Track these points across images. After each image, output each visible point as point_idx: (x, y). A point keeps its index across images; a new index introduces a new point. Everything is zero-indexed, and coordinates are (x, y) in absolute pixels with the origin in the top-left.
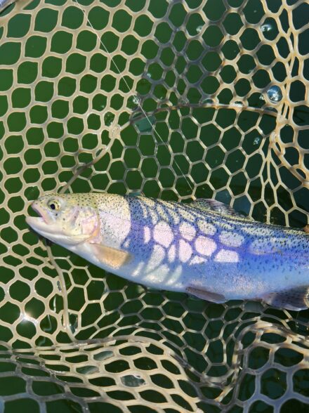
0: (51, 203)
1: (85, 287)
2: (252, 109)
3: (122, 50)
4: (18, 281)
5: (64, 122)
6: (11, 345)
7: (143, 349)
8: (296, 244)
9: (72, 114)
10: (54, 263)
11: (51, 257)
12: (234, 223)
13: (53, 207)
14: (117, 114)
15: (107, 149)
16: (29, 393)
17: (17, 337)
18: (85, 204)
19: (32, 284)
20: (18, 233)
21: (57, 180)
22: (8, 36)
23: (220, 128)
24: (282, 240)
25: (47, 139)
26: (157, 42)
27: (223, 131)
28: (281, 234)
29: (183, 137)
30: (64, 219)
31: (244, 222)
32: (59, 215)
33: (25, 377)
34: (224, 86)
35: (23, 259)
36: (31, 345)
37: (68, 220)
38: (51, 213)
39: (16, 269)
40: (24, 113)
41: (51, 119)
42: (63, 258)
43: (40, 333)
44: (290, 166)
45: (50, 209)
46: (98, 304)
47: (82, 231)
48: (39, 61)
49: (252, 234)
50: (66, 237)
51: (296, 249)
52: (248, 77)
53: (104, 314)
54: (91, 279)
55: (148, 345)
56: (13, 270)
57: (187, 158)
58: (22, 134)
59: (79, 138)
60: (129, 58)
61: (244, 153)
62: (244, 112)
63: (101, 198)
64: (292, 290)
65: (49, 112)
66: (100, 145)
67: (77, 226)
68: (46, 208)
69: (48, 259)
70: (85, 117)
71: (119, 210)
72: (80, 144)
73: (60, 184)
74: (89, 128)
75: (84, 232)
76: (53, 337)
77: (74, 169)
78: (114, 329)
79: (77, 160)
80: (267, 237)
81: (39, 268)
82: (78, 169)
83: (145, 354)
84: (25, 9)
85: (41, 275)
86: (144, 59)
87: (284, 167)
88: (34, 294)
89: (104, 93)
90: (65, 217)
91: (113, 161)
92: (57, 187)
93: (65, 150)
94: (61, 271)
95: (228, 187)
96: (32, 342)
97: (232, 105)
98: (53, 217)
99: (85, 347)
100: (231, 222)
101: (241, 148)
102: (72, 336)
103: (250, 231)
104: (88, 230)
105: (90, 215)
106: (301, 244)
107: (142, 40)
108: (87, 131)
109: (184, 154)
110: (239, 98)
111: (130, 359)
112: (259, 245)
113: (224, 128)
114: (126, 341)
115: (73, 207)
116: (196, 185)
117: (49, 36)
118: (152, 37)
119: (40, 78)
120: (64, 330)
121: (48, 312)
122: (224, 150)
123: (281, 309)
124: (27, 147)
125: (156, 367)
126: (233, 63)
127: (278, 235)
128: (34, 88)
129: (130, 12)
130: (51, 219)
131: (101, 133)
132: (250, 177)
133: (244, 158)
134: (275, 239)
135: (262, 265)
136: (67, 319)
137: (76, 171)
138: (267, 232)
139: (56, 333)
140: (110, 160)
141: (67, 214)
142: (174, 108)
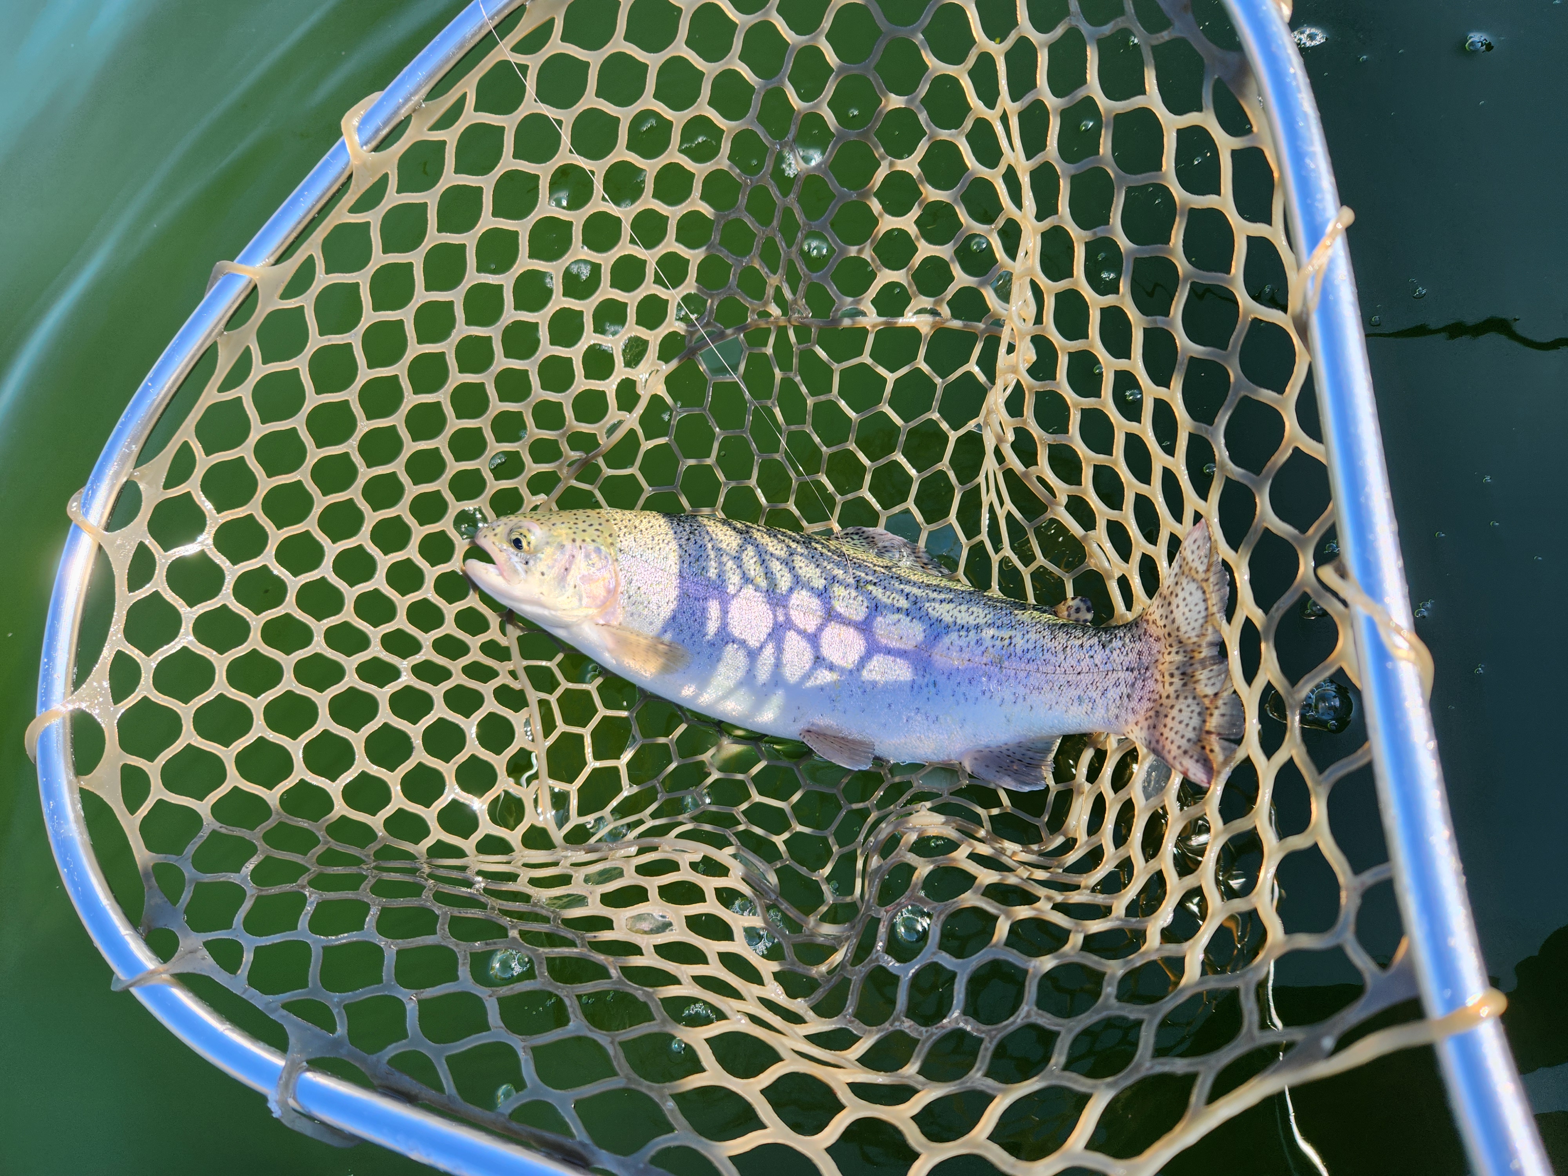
0: (514, 537)
1: (586, 732)
2: (957, 324)
3: (654, 196)
4: (441, 720)
5: (531, 366)
6: (425, 850)
7: (684, 864)
8: (1030, 646)
9: (546, 349)
10: (522, 675)
11: (518, 663)
12: (915, 591)
13: (517, 544)
14: (654, 338)
15: (632, 420)
16: (441, 937)
17: (437, 834)
18: (588, 540)
19: (470, 726)
20: (445, 612)
21: (525, 492)
22: (398, 192)
23: (881, 370)
24: (1006, 633)
25: (497, 406)
26: (736, 172)
27: (891, 378)
28: (1006, 620)
29: (804, 389)
30: (543, 574)
31: (937, 589)
32: (531, 562)
33: (438, 909)
34: (886, 276)
35: (456, 666)
36: (468, 852)
37: (551, 574)
38: (515, 558)
39: (437, 692)
40: (443, 354)
41: (502, 362)
42: (544, 663)
43: (487, 827)
44: (1023, 469)
45: (512, 550)
46: (616, 770)
47: (580, 600)
48: (470, 240)
49: (947, 619)
50: (546, 612)
51: (1029, 656)
52: (945, 252)
53: (628, 790)
54: (602, 712)
55: (698, 858)
56: (431, 693)
57: (817, 440)
58: (442, 397)
59: (566, 399)
60: (673, 213)
61: (945, 426)
62: (941, 334)
63: (625, 523)
64: (1020, 745)
65: (498, 348)
66: (614, 414)
67: (570, 590)
68: (505, 546)
69: (509, 666)
70: (576, 354)
71: (664, 554)
72: (569, 413)
73: (531, 500)
74: (586, 377)
75: (585, 601)
76: (514, 837)
77: (560, 467)
78: (641, 822)
79: (565, 447)
80: (977, 627)
81: (487, 689)
82: (569, 465)
83: (685, 874)
84: (432, 129)
85: (491, 705)
86: (707, 210)
87: (1011, 470)
88: (473, 747)
89: (618, 295)
90: (544, 570)
91: (647, 445)
92: (527, 506)
93: (538, 427)
94: (533, 696)
95: (910, 504)
96: (469, 845)
97: (909, 319)
98: (520, 567)
99: (575, 860)
100: (908, 589)
101: (935, 416)
102: (557, 835)
103: (944, 612)
104: (594, 598)
105: (599, 565)
106: (1038, 646)
107: (700, 170)
108: (581, 383)
109: (808, 429)
110: (927, 302)
111: (653, 884)
112: (958, 642)
113: (892, 371)
114: (655, 849)
115: (563, 546)
116: (838, 498)
117: (487, 183)
118: (722, 161)
119: (473, 277)
120: (540, 822)
121: (505, 784)
122: (898, 421)
123: (992, 786)
124: (454, 424)
125: (704, 900)
126: (908, 223)
127: (999, 623)
128: (462, 299)
129: (668, 113)
130: (516, 571)
131: (615, 387)
132: (962, 482)
133: (946, 438)
134: (992, 632)
135: (963, 689)
136: (546, 800)
137: (565, 471)
138: (977, 614)
139: (522, 828)
140: (640, 445)
141: (550, 562)
142: (782, 322)
